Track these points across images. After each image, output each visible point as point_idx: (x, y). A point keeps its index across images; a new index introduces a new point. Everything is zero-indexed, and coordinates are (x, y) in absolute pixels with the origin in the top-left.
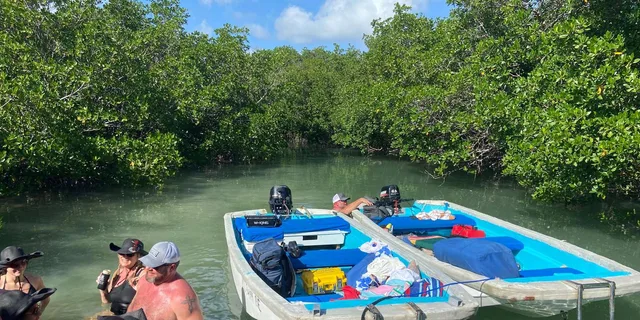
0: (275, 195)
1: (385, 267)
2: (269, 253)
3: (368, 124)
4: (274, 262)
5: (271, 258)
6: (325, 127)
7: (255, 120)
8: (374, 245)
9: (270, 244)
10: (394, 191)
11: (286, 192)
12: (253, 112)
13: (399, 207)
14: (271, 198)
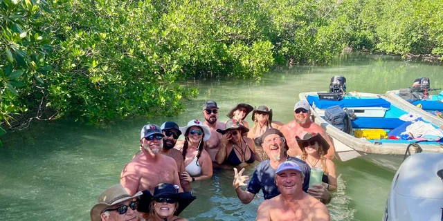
0: (335, 83)
1: (421, 129)
2: (337, 114)
3: (414, 34)
4: (340, 120)
5: (338, 117)
6: (370, 37)
7: (321, 31)
8: (411, 116)
9: (337, 109)
10: (425, 83)
11: (343, 80)
12: (320, 25)
13: (427, 94)
14: (331, 85)
